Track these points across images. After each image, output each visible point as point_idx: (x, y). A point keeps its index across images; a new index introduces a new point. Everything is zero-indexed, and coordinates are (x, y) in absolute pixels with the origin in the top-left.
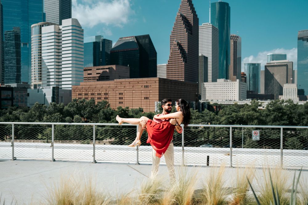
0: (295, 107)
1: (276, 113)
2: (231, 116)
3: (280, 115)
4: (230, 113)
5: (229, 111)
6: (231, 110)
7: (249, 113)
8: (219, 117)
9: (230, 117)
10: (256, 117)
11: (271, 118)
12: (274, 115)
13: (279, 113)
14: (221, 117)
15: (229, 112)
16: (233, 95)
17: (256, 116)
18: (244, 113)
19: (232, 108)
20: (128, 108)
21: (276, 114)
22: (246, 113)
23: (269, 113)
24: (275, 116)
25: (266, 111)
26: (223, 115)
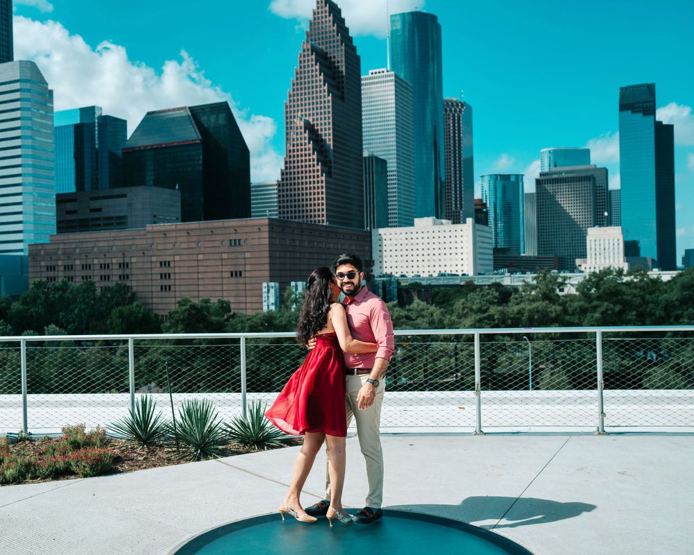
0: (653, 286)
1: (606, 304)
2: (486, 315)
3: (618, 308)
4: (484, 308)
5: (480, 303)
6: (485, 299)
7: (534, 305)
8: (457, 320)
9: (485, 318)
10: (554, 315)
11: (594, 319)
12: (602, 309)
13: (615, 304)
14: (461, 318)
15: (479, 305)
16: (456, 259)
17: (554, 313)
18: (522, 306)
19: (488, 294)
20: (207, 301)
21: (608, 306)
22: (529, 307)
23: (587, 305)
24: (603, 313)
25: (580, 300)
26: (467, 313)
